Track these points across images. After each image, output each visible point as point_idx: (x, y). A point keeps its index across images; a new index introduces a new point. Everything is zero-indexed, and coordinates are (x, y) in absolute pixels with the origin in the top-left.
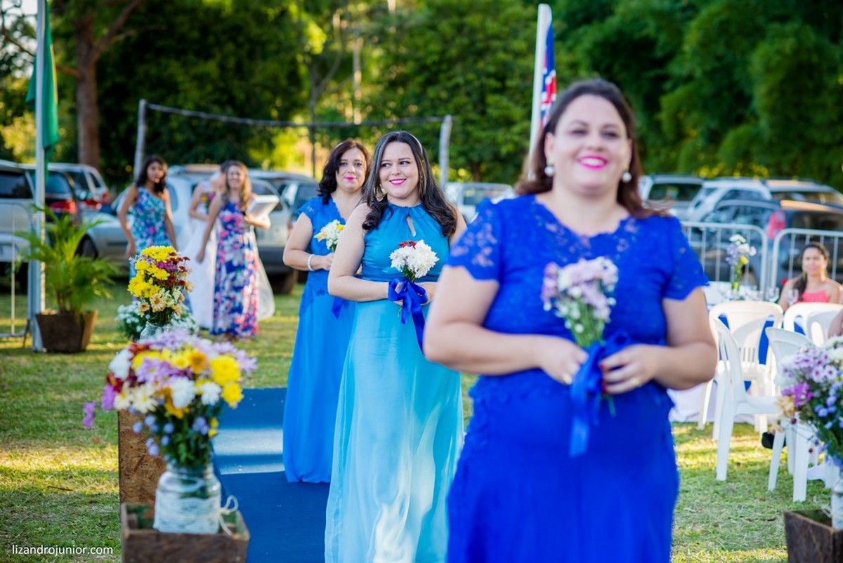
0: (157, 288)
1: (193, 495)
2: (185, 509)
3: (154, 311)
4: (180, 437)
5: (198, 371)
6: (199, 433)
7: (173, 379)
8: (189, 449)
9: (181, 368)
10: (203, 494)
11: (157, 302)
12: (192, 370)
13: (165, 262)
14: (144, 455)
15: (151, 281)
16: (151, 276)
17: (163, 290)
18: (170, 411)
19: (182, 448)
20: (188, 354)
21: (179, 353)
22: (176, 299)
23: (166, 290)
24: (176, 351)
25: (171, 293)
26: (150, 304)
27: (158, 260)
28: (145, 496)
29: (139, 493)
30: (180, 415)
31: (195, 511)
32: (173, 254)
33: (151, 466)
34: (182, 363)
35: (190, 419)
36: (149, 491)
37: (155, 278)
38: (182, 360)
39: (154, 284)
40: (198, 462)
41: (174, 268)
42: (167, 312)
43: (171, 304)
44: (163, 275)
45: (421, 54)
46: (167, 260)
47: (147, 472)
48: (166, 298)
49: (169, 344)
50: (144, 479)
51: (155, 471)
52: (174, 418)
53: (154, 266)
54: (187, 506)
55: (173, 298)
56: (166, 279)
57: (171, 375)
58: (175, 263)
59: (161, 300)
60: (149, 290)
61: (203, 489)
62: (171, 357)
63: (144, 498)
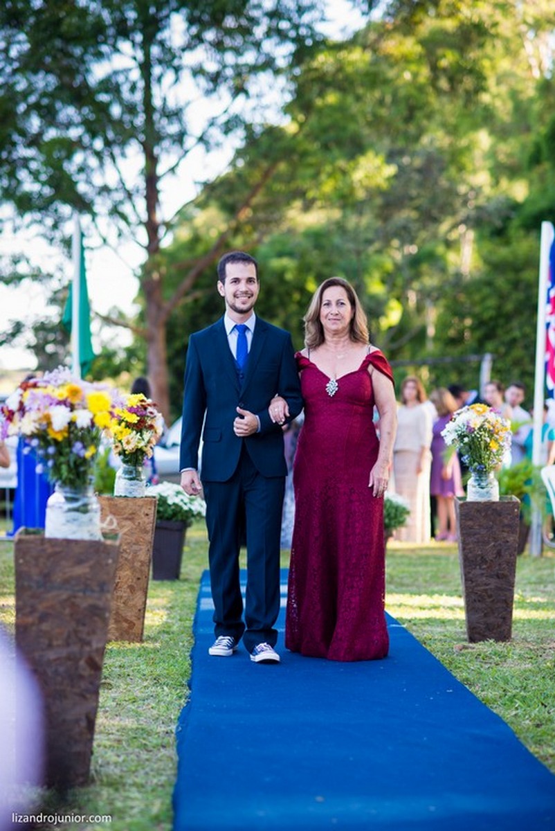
0: (129, 431)
1: (77, 510)
2: (68, 521)
3: (127, 452)
4: (62, 459)
5: (76, 401)
6: (78, 456)
7: (52, 407)
8: (70, 470)
9: (61, 399)
10: (84, 509)
11: (128, 443)
12: (69, 400)
13: (135, 407)
14: (118, 582)
15: (123, 424)
16: (123, 420)
17: (134, 432)
18: (52, 435)
19: (64, 468)
20: (67, 388)
21: (61, 388)
22: (146, 440)
23: (137, 433)
24: (58, 387)
25: (141, 435)
26: (122, 444)
27: (129, 406)
28: (120, 619)
29: (115, 617)
30: (60, 438)
31: (76, 523)
32: (142, 401)
33: (125, 592)
34: (62, 395)
35: (69, 443)
36: (123, 615)
37: (127, 422)
38: (62, 393)
39: (126, 427)
40: (78, 482)
41: (144, 413)
42: (139, 453)
43: (142, 444)
44: (134, 419)
45: (477, 309)
46: (138, 406)
47: (121, 597)
48: (136, 439)
49: (53, 382)
50: (119, 604)
51: (129, 596)
52: (56, 442)
53: (126, 411)
54: (69, 519)
55: (143, 439)
56: (136, 422)
57: (51, 404)
58: (145, 409)
59: (132, 441)
60: (121, 432)
61: (85, 505)
62: (53, 391)
63: (119, 621)
